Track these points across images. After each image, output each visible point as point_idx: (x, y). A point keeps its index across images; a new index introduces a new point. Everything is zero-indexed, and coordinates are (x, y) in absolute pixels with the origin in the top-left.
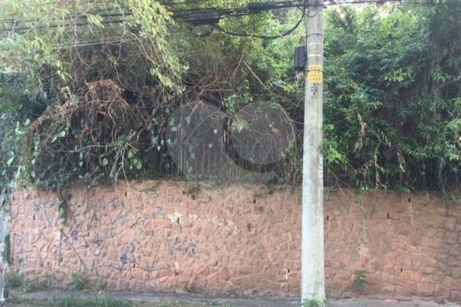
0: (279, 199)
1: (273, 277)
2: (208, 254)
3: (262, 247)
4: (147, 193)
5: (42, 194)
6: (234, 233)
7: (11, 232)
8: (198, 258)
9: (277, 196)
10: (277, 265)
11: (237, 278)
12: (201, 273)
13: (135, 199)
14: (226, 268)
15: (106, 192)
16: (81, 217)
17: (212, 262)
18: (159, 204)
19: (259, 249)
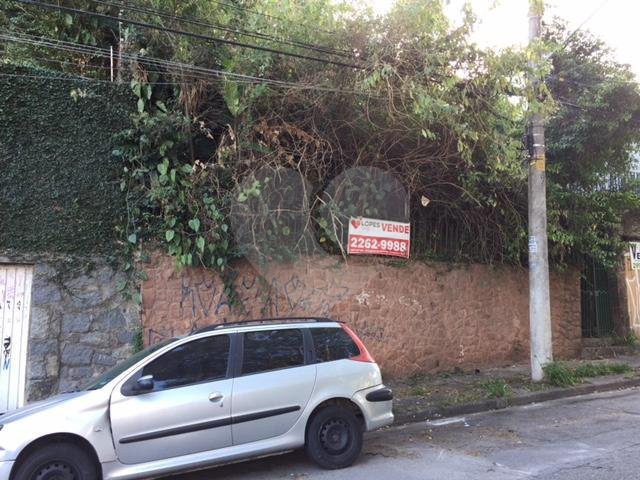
0: (456, 276)
1: (451, 354)
2: (395, 337)
3: (443, 326)
4: (330, 270)
5: (193, 273)
6: (419, 313)
7: (145, 327)
8: (387, 342)
9: (455, 273)
10: (456, 342)
11: (423, 359)
12: (389, 358)
13: (318, 277)
14: (412, 351)
15: (283, 269)
16: (251, 301)
17: (400, 345)
18: (344, 283)
19: (440, 327)
